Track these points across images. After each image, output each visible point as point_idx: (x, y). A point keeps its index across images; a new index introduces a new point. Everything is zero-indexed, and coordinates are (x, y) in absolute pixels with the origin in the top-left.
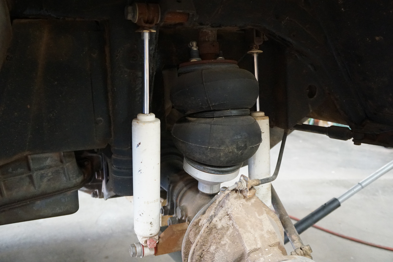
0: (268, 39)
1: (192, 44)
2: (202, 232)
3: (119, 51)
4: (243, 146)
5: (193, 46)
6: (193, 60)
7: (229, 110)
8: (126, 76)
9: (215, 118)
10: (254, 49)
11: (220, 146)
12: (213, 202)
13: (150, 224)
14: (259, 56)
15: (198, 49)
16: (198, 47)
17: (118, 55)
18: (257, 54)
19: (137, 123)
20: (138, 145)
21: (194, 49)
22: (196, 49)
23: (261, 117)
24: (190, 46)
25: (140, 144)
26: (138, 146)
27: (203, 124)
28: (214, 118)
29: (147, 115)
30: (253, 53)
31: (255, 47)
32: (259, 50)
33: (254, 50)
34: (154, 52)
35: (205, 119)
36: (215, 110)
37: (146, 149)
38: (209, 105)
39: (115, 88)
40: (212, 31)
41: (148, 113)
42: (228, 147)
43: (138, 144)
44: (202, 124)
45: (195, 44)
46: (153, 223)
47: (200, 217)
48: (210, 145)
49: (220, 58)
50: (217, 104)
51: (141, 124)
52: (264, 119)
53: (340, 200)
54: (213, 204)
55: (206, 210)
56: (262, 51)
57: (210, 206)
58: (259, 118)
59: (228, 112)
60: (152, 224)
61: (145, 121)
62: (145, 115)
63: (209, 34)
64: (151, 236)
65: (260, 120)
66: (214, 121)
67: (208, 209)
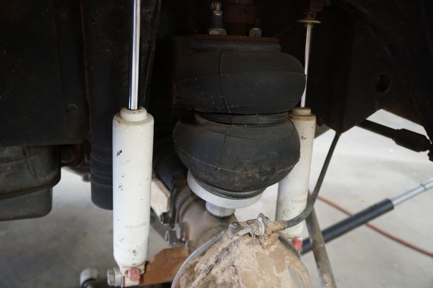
0: (331, 5)
1: (214, 5)
2: (195, 284)
3: (96, 13)
4: (269, 170)
5: (215, 9)
6: (214, 32)
7: (256, 115)
8: (108, 50)
9: (233, 124)
10: (308, 17)
11: (234, 168)
12: (218, 241)
13: (133, 252)
14: (315, 29)
15: (223, 15)
16: (222, 12)
17: (96, 19)
18: (312, 25)
19: (118, 123)
20: (118, 152)
21: (217, 14)
22: (219, 15)
23: (305, 117)
24: (212, 8)
25: (121, 152)
26: (118, 154)
27: (215, 132)
28: (232, 124)
29: (134, 113)
30: (307, 23)
31: (310, 14)
32: (316, 19)
33: (308, 20)
34: (152, 16)
35: (219, 124)
36: (233, 114)
37: (129, 160)
38: (226, 106)
39: (92, 67)
41: (136, 108)
42: (246, 170)
43: (119, 152)
44: (213, 131)
45: (218, 6)
46: (137, 251)
47: (197, 259)
48: (220, 165)
49: (254, 29)
50: (237, 106)
51: (123, 125)
52: (308, 120)
53: (394, 203)
54: (217, 243)
55: (207, 250)
56: (319, 21)
57: (213, 246)
58: (301, 117)
59: (253, 119)
60: (135, 253)
61: (130, 120)
62: (132, 112)
64: (134, 266)
65: (302, 121)
66: (231, 129)
67: (210, 249)
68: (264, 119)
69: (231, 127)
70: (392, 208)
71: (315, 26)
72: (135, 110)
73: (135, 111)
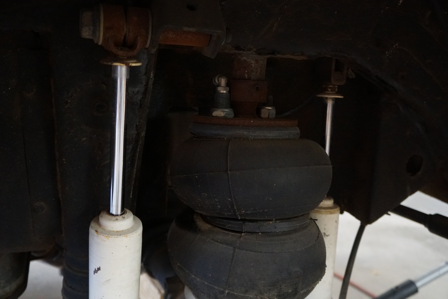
0: (354, 77)
1: (219, 81)
3: (70, 94)
4: (290, 291)
5: (219, 85)
6: (219, 113)
7: (272, 220)
8: (85, 139)
9: (244, 232)
10: (329, 91)
11: (246, 292)
14: (337, 104)
15: (229, 92)
16: (228, 89)
17: (69, 101)
18: (333, 100)
19: (96, 234)
20: (95, 269)
21: (222, 92)
22: (225, 92)
23: (327, 210)
24: (216, 83)
25: (99, 269)
26: (96, 271)
27: (220, 243)
28: (241, 232)
29: (117, 219)
30: (327, 98)
31: (331, 88)
32: (337, 93)
33: (329, 94)
34: (142, 96)
35: (226, 232)
36: (244, 220)
37: (110, 279)
38: (234, 211)
39: (64, 160)
40: (257, 61)
41: (119, 212)
42: (261, 294)
43: (97, 269)
44: (218, 242)
45: (223, 81)
48: (228, 287)
49: (267, 108)
50: (249, 212)
51: (102, 236)
52: (331, 213)
53: (418, 284)
56: (341, 95)
58: (323, 210)
59: (269, 226)
61: (112, 229)
62: (114, 218)
63: (252, 67)
65: (324, 215)
66: (242, 239)
68: (283, 226)
69: (241, 237)
70: (416, 291)
71: (336, 101)
72: (117, 215)
73: (117, 217)
